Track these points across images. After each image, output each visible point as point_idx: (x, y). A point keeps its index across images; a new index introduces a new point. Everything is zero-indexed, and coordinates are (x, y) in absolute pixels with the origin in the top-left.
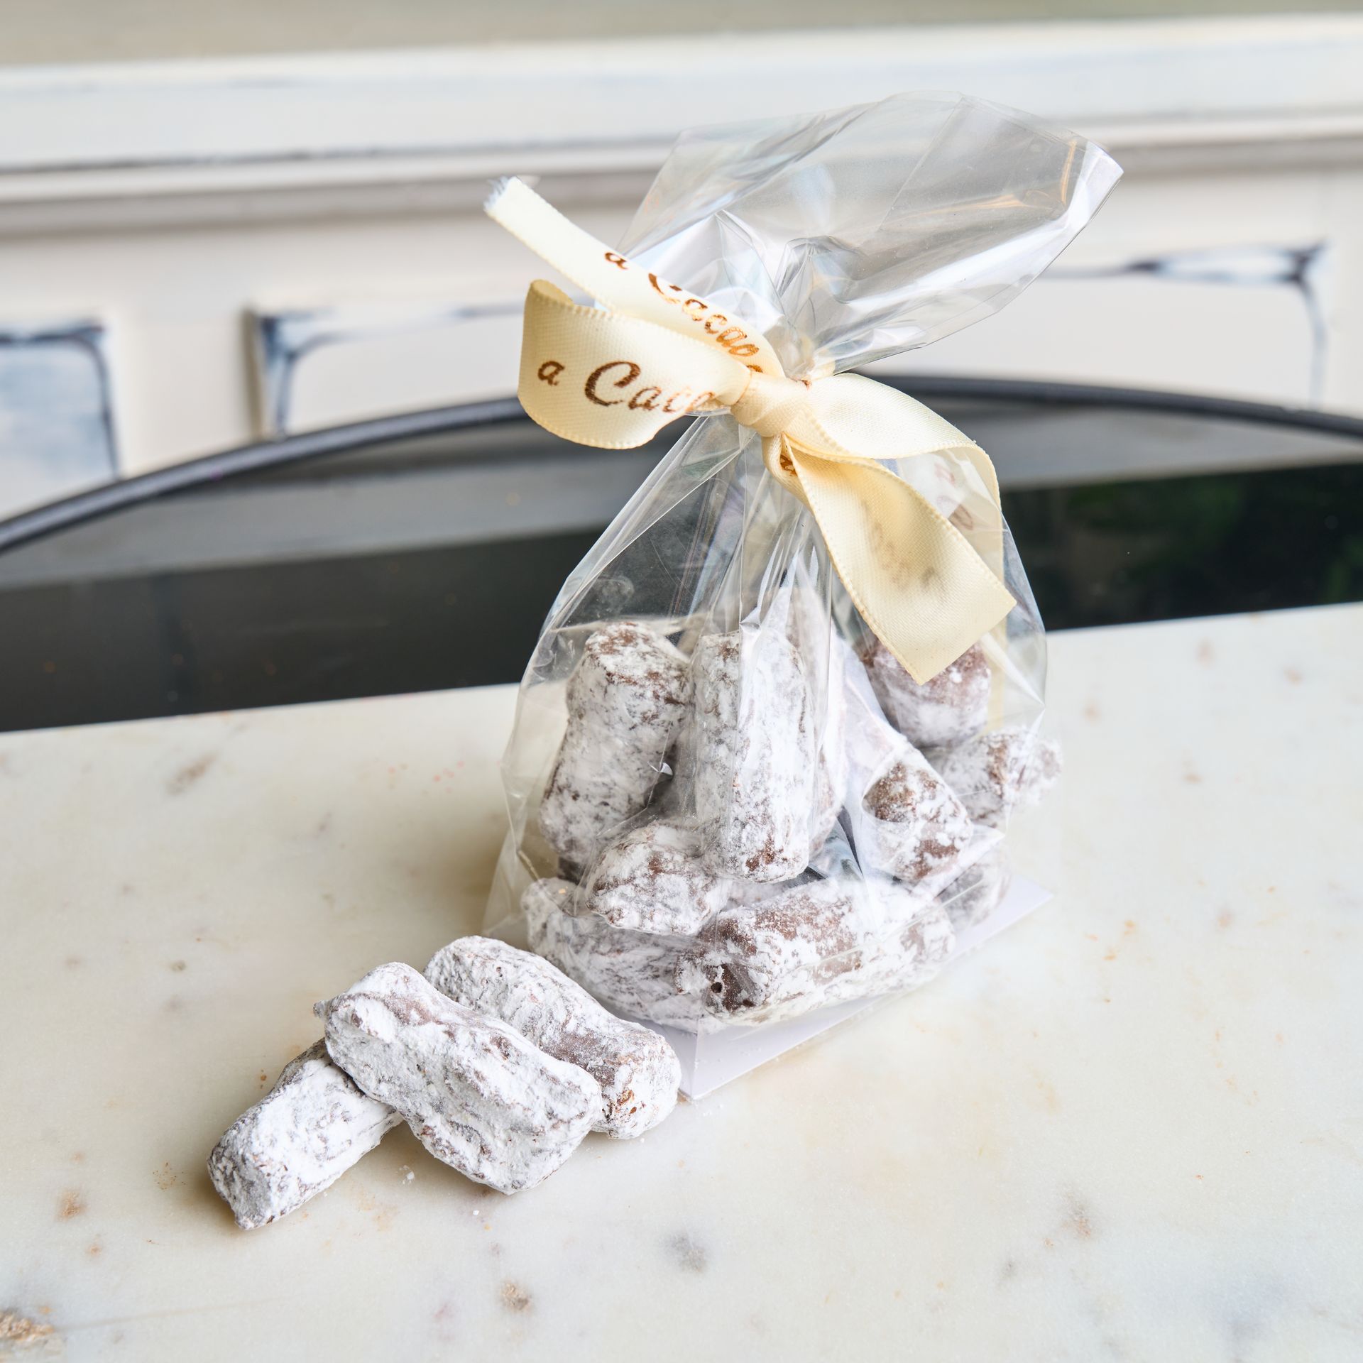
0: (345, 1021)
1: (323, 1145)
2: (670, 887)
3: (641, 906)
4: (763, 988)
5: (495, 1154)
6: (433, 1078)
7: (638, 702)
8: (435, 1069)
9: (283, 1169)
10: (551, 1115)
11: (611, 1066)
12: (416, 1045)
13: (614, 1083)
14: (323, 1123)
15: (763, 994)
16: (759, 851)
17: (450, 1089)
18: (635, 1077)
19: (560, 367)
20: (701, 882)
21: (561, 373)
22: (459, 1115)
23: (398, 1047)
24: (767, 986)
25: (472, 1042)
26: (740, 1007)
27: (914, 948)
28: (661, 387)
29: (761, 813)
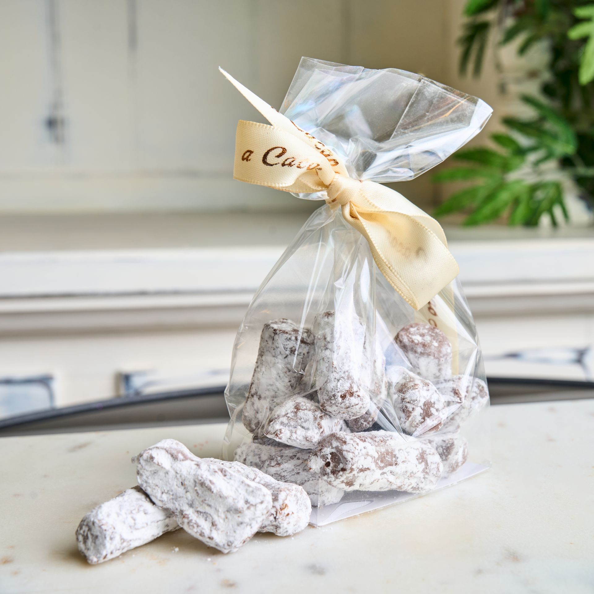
0: (146, 461)
1: (133, 522)
2: (304, 417)
3: (290, 428)
4: (350, 460)
5: (219, 526)
6: (189, 488)
7: (288, 342)
8: (189, 483)
9: (113, 529)
10: (247, 502)
11: (277, 492)
12: (181, 471)
13: (278, 500)
14: (134, 512)
15: (350, 463)
16: (346, 390)
17: (197, 493)
18: (289, 498)
19: (251, 152)
20: (319, 414)
21: (252, 155)
22: (201, 507)
23: (172, 473)
24: (352, 459)
25: (208, 469)
26: (339, 472)
27: (423, 464)
28: (295, 157)
29: (346, 375)
